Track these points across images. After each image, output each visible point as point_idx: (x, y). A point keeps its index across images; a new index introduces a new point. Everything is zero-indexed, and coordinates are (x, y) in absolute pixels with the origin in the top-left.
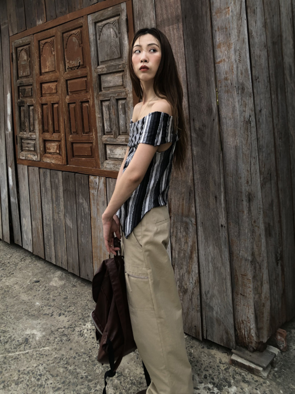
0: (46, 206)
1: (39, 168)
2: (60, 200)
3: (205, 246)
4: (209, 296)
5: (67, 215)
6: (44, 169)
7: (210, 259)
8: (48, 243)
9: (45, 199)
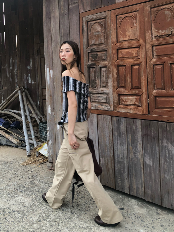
0: (119, 147)
1: (112, 116)
2: (137, 143)
5: (146, 155)
6: (117, 118)
8: (120, 177)
9: (118, 141)
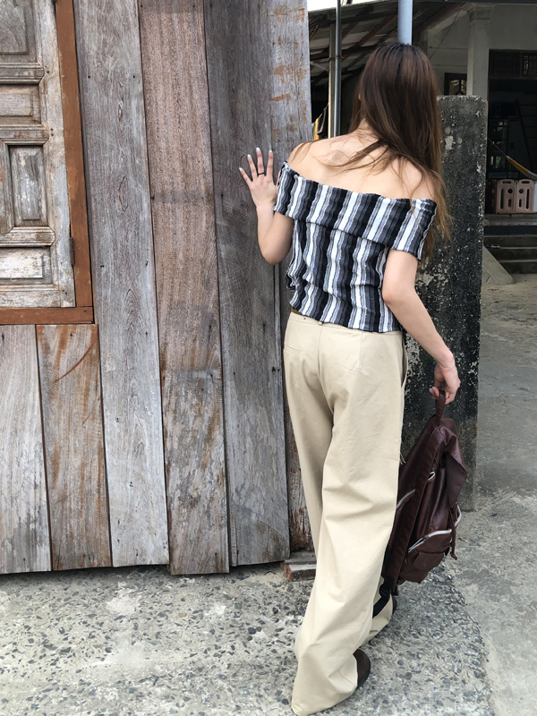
3: (238, 411)
4: (243, 493)
7: (248, 430)
